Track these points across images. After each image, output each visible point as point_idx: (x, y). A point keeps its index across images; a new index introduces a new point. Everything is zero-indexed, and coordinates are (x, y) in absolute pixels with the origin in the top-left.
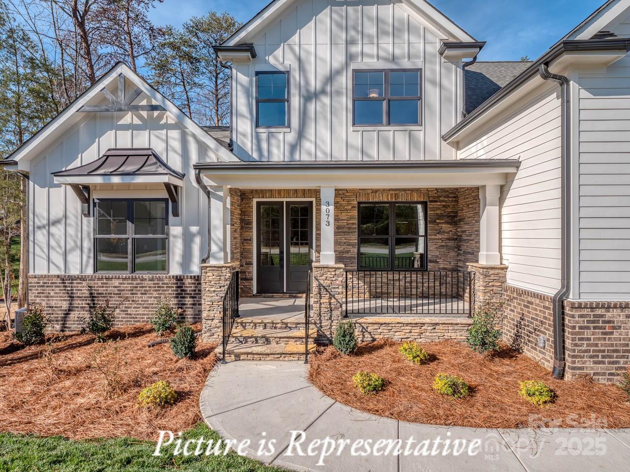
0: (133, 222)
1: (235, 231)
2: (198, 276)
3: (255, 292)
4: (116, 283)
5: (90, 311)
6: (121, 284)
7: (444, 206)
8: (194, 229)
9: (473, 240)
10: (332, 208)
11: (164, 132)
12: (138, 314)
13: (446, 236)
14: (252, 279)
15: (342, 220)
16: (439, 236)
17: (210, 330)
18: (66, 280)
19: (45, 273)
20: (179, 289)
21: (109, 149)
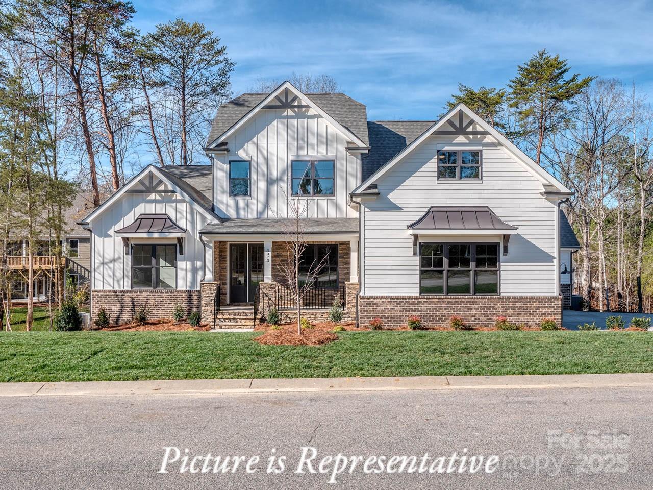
0: (155, 258)
1: (216, 263)
2: (199, 291)
3: (228, 302)
4: (145, 295)
6: (149, 295)
10: (270, 253)
11: (174, 204)
12: (158, 314)
14: (226, 294)
17: (205, 317)
19: (101, 288)
21: (141, 215)
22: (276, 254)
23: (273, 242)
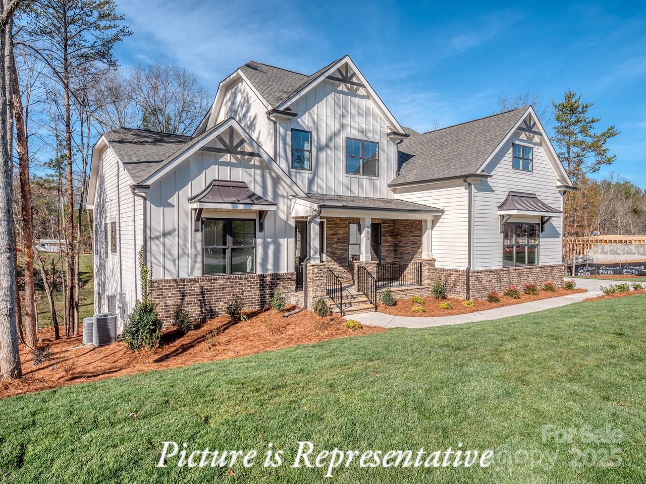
0: (231, 236)
4: (221, 282)
5: (201, 305)
6: (225, 283)
7: (389, 226)
8: (269, 240)
9: (409, 246)
10: (369, 230)
11: (253, 170)
13: (389, 244)
15: (340, 234)
16: (386, 244)
18: (179, 283)
19: (161, 278)
20: (261, 282)
21: (214, 180)
22: (334, 232)
23: (372, 219)
